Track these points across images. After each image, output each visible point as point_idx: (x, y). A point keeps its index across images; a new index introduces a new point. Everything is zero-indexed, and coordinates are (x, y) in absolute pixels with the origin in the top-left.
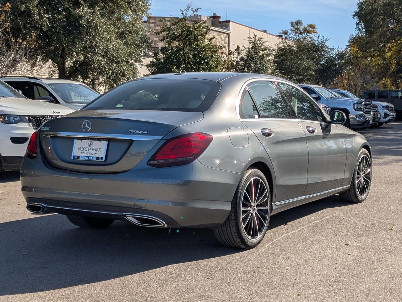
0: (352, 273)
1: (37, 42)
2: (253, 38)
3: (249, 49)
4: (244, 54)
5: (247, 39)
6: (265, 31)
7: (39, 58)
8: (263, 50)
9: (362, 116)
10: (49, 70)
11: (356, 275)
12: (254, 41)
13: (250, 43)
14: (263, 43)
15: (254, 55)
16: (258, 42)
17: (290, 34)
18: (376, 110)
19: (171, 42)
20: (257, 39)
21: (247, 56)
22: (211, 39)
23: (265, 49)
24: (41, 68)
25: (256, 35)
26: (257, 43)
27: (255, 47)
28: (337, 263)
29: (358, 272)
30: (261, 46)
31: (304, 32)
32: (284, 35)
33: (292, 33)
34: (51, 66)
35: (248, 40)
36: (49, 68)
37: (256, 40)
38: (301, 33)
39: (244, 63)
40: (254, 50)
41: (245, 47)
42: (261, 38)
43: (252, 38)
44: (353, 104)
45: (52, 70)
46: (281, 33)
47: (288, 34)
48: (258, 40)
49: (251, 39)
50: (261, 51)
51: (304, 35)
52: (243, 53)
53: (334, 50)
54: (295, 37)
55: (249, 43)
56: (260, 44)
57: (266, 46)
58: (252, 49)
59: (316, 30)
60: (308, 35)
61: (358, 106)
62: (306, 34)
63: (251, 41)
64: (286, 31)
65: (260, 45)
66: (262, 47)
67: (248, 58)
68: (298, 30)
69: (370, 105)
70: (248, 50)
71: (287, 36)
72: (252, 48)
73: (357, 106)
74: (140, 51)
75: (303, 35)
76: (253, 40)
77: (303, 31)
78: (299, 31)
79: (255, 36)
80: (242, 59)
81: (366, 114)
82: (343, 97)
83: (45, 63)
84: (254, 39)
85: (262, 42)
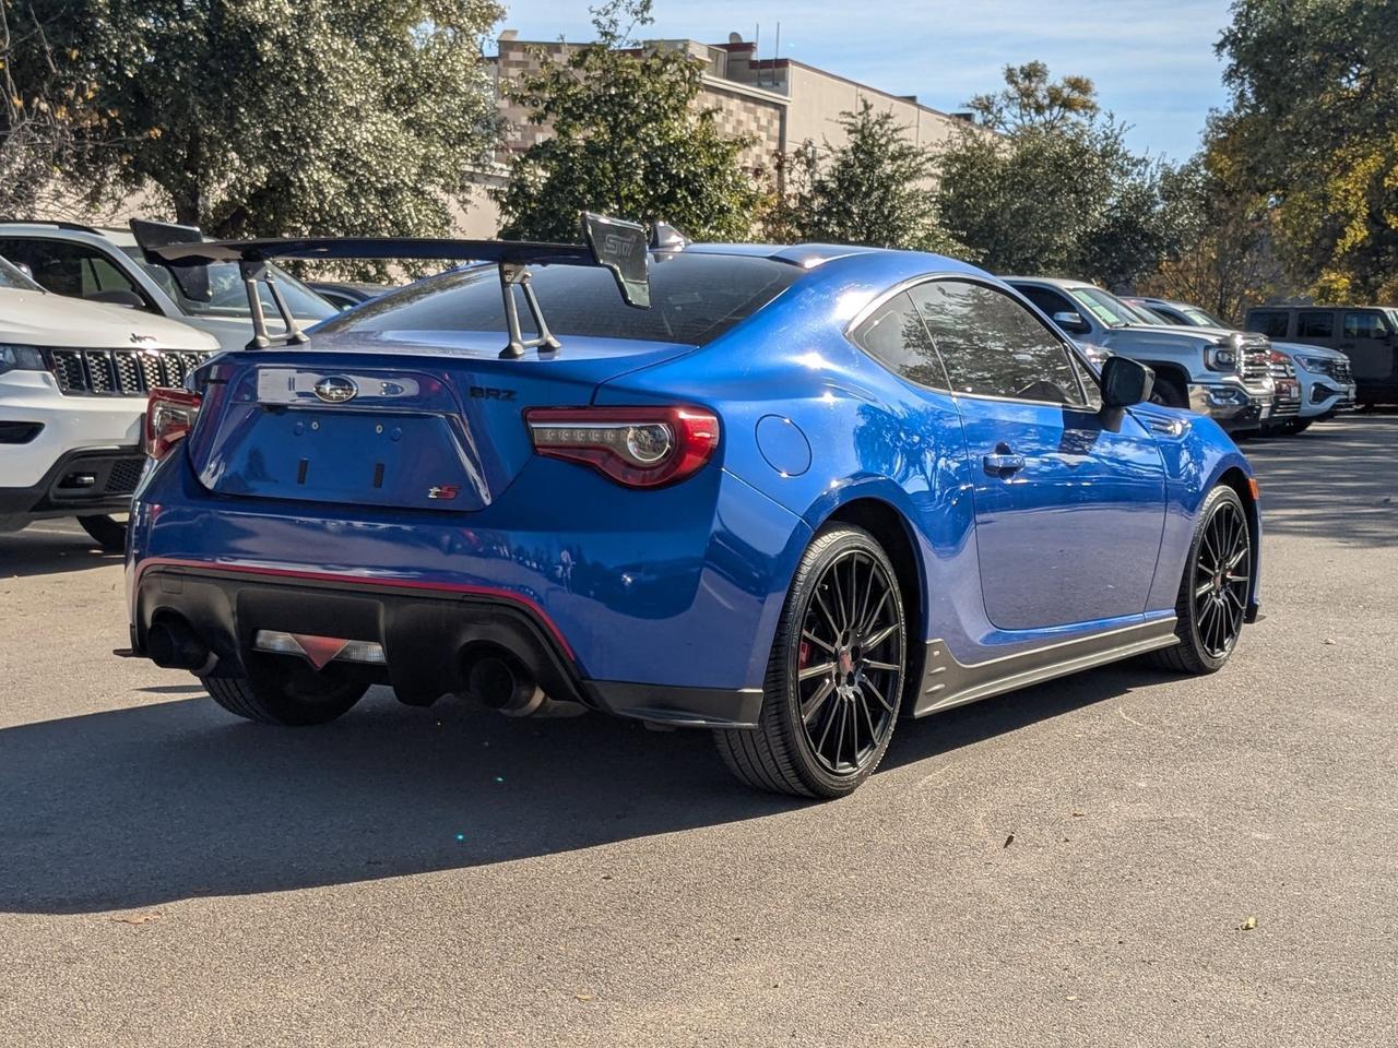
0: (1116, 871)
1: (102, 113)
2: (860, 114)
3: (844, 152)
4: (826, 170)
5: (836, 117)
6: (911, 100)
7: (112, 172)
8: (894, 158)
9: (1233, 391)
10: (148, 215)
11: (1127, 877)
12: (863, 126)
13: (850, 132)
14: (895, 130)
15: (863, 173)
16: (877, 127)
17: (1000, 110)
18: (1285, 371)
19: (569, 126)
20: (873, 118)
21: (838, 179)
22: (706, 115)
23: (902, 155)
24: (117, 207)
25: (869, 103)
26: (874, 131)
27: (867, 146)
28: (1067, 841)
29: (1136, 870)
30: (888, 143)
31: (1050, 106)
32: (980, 112)
33: (1007, 107)
34: (152, 202)
35: (841, 123)
36: (147, 207)
37: (868, 121)
38: (1039, 109)
39: (825, 201)
40: (862, 157)
41: (830, 148)
42: (888, 116)
43: (854, 114)
44: (1202, 349)
45: (155, 214)
46: (968, 106)
47: (995, 110)
48: (877, 122)
49: (853, 117)
50: (886, 162)
51: (1051, 114)
52: (825, 168)
53: (1146, 166)
54: (1019, 122)
55: (846, 133)
56: (882, 136)
57: (904, 143)
58: (855, 154)
59: (1094, 99)
60: (1063, 117)
61: (1220, 355)
62: (1056, 110)
63: (850, 124)
64: (988, 98)
65: (883, 141)
66: (892, 147)
67: (841, 185)
68: (1028, 96)
69: (1263, 351)
70: (840, 155)
71: (990, 117)
72: (857, 148)
73: (1217, 356)
74: (461, 152)
75: (1047, 113)
76: (859, 122)
77: (1047, 102)
78: (1031, 101)
79: (867, 107)
80: (820, 188)
81: (1246, 382)
82: (1168, 324)
83: (132, 192)
84: (861, 117)
85: (892, 127)
